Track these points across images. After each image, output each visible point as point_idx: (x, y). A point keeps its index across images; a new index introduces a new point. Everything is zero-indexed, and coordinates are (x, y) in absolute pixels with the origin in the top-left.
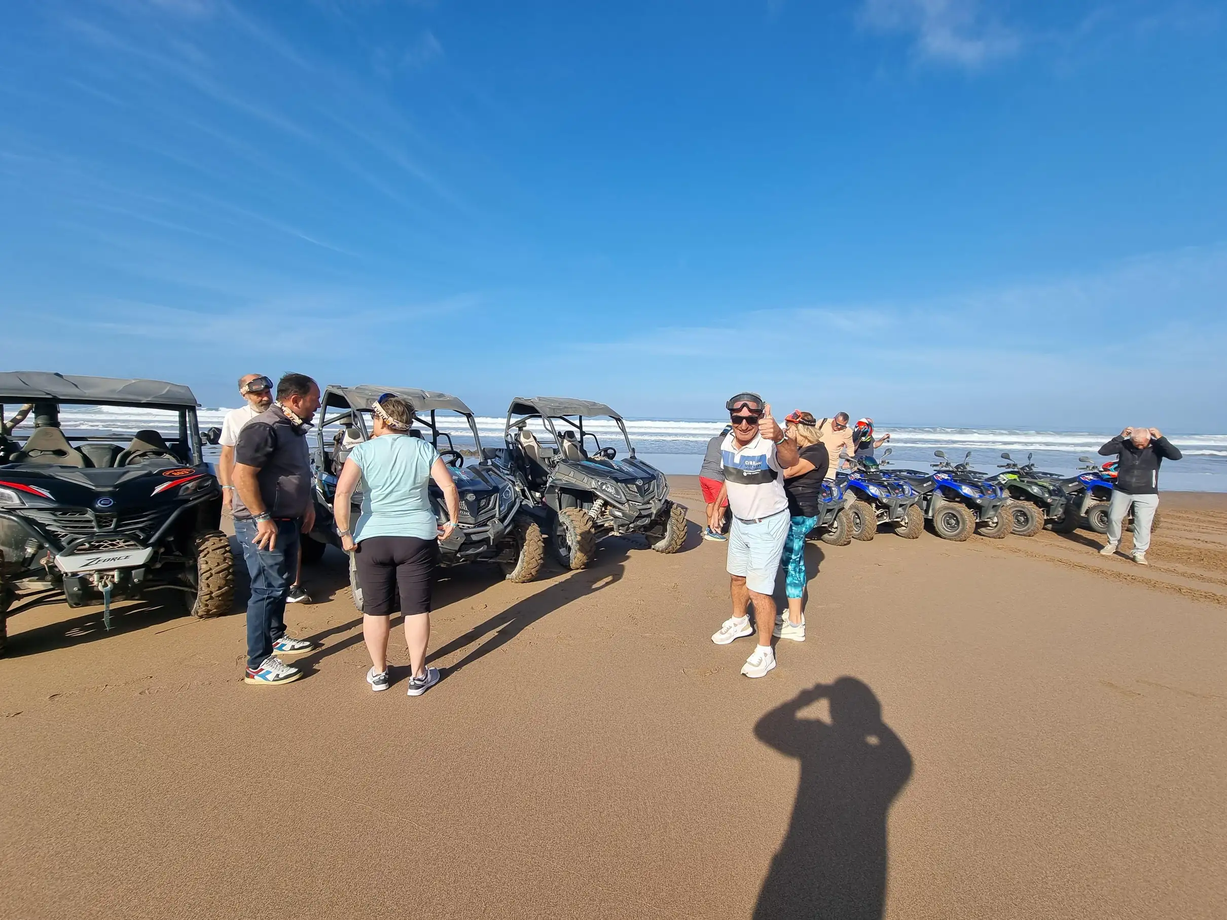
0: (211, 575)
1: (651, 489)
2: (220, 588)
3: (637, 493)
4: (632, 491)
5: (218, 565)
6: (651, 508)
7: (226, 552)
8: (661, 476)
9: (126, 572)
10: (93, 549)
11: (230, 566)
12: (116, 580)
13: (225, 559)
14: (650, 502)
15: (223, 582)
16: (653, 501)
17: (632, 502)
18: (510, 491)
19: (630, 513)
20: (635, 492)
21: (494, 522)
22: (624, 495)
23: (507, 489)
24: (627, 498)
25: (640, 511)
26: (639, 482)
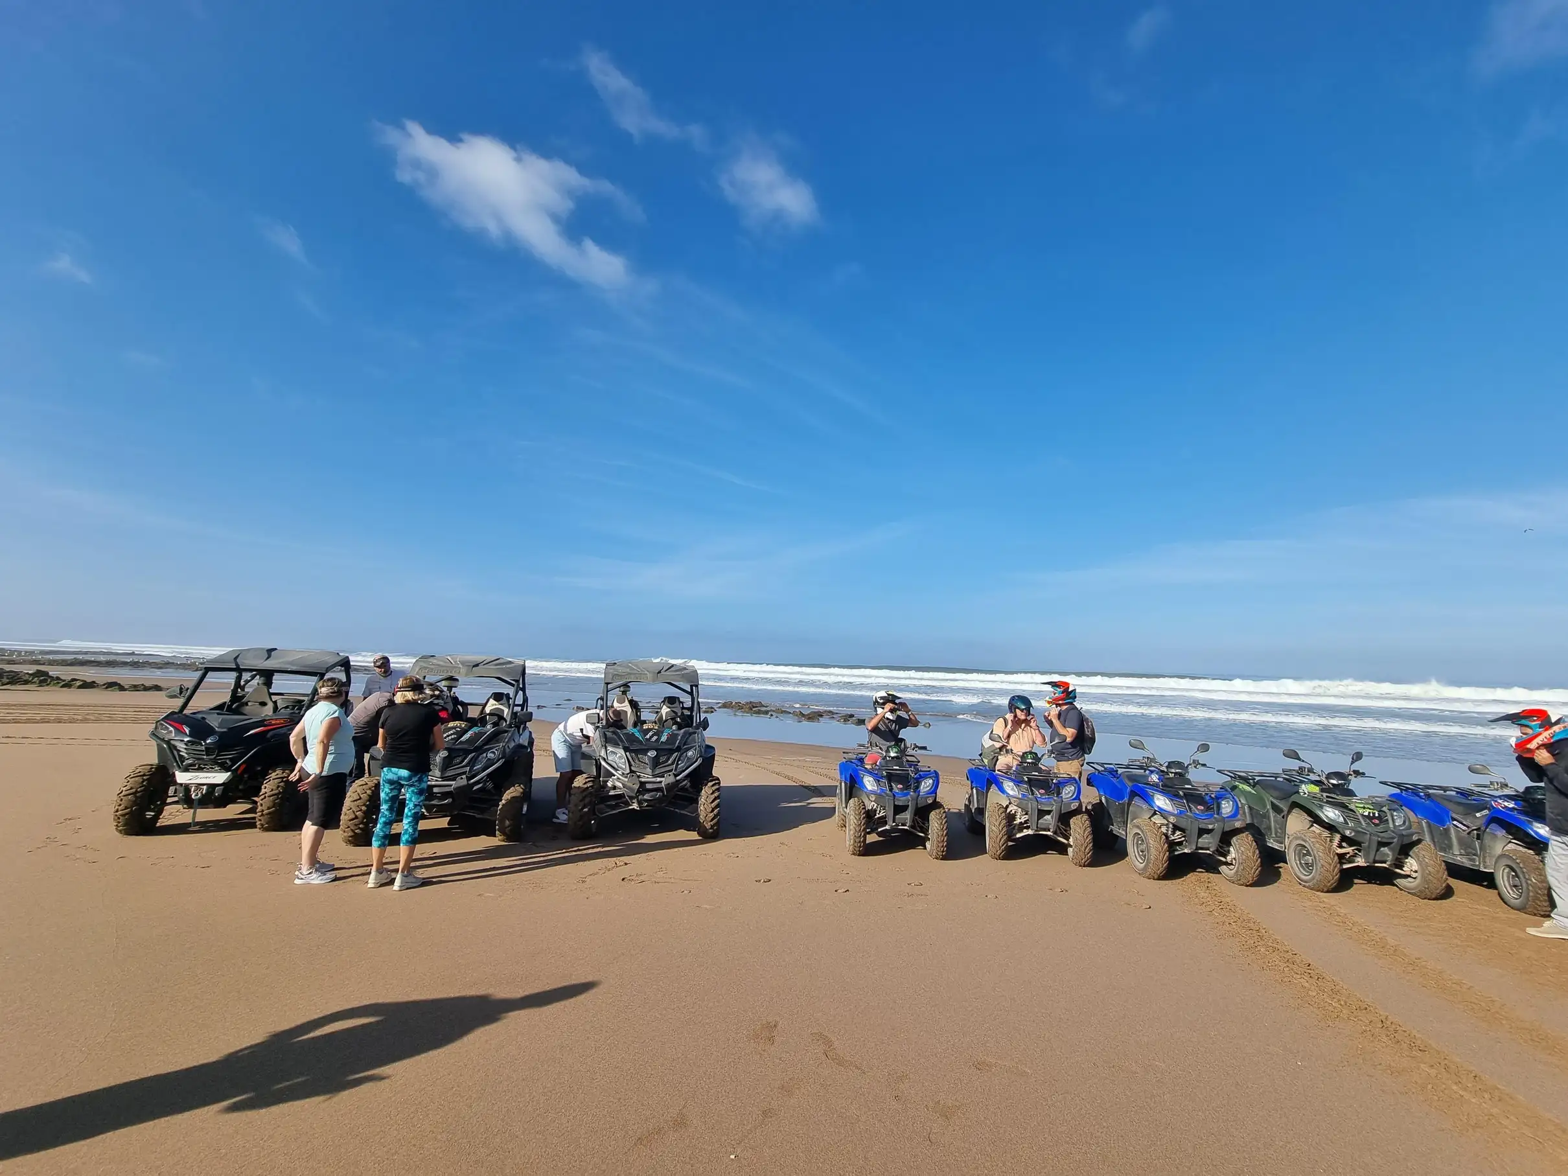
0: (265, 797)
1: (669, 761)
2: (269, 808)
3: (647, 764)
4: (641, 762)
5: (272, 790)
6: (662, 782)
7: (282, 781)
9: (212, 787)
10: (200, 769)
11: (280, 793)
12: (204, 792)
13: (278, 787)
14: (664, 775)
15: (271, 804)
16: (667, 775)
17: (638, 774)
18: (496, 752)
19: (630, 784)
20: (645, 763)
21: (462, 778)
22: (630, 765)
23: (494, 750)
24: (633, 768)
25: (642, 784)
26: (652, 754)
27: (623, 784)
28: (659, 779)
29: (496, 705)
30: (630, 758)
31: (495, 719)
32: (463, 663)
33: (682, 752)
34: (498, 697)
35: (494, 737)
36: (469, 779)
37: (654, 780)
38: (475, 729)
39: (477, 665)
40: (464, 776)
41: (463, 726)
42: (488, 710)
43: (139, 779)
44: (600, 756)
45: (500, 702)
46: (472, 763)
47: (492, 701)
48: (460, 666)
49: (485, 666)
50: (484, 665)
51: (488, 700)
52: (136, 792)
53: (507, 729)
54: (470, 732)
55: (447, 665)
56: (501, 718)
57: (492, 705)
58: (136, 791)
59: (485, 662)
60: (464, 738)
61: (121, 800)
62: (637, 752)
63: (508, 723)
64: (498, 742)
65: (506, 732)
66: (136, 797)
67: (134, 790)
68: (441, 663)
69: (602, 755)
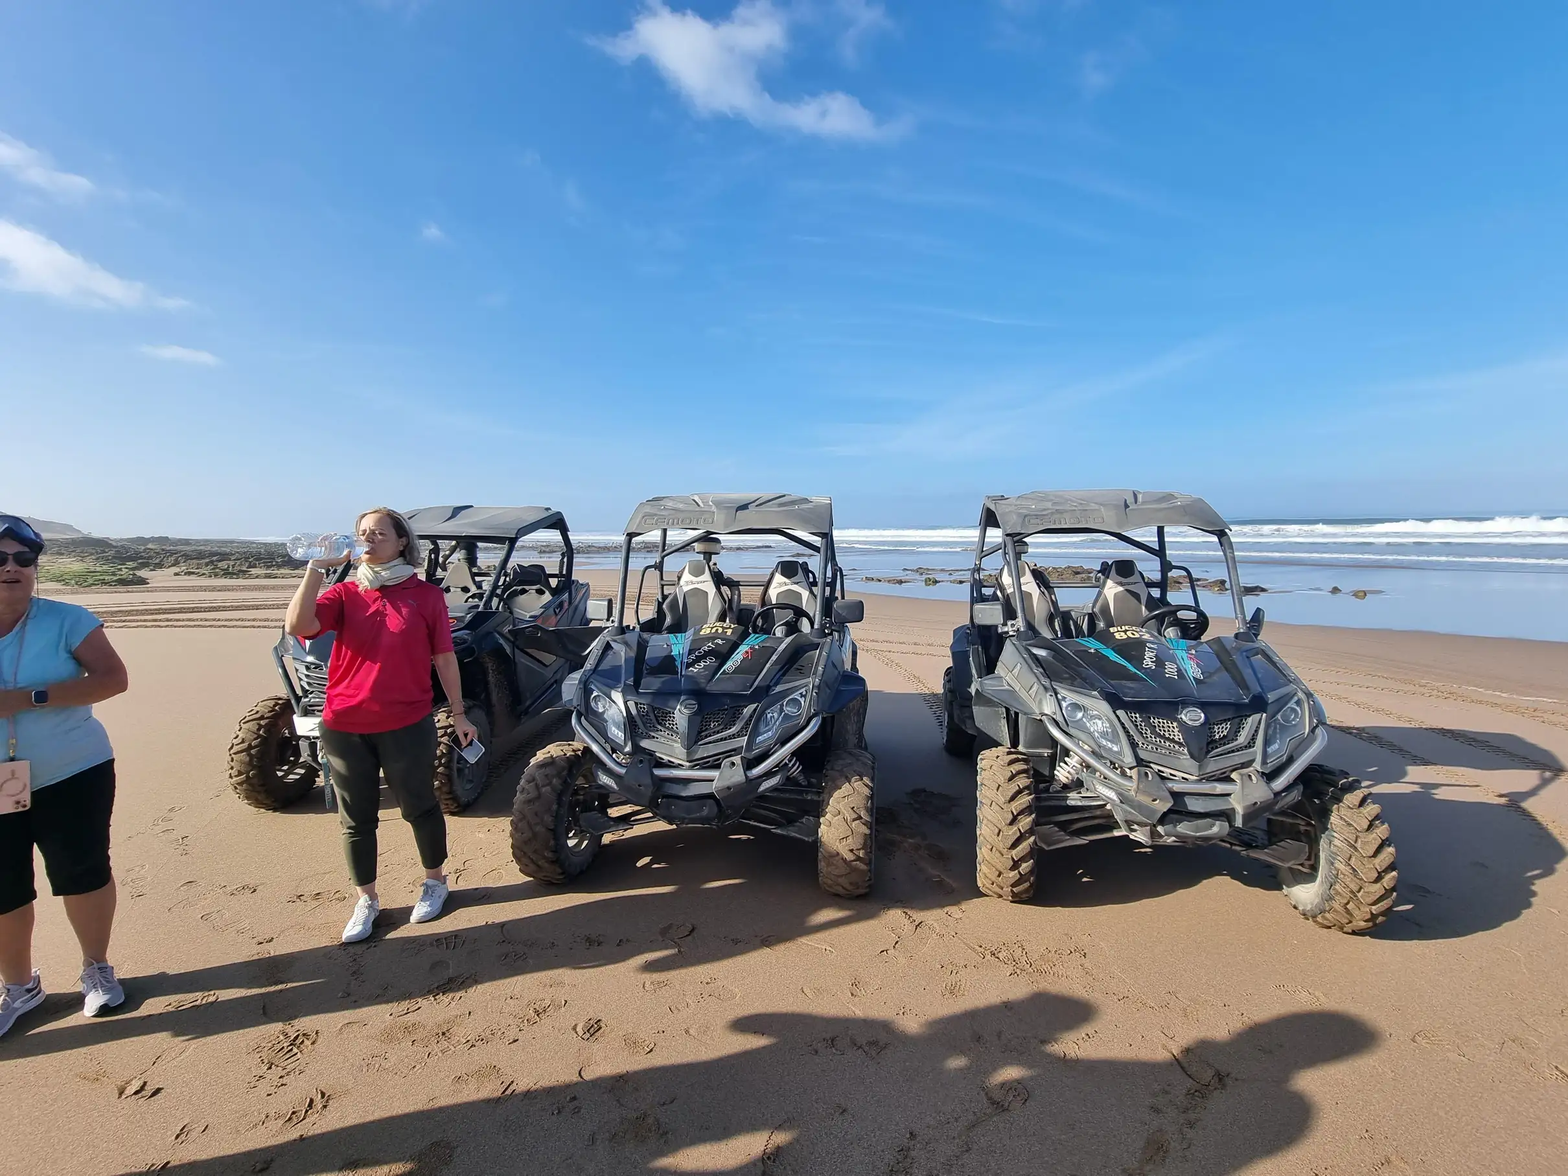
1: (1242, 738)
3: (1180, 744)
4: (1163, 737)
6: (1229, 795)
8: (1298, 703)
14: (1234, 776)
16: (1242, 775)
17: (1156, 767)
18: (802, 700)
19: (1145, 800)
20: (1173, 741)
21: (733, 764)
22: (1134, 745)
23: (796, 695)
24: (1142, 754)
25: (1177, 796)
26: (1193, 717)
27: (1119, 794)
28: (1220, 788)
29: (786, 584)
30: (1128, 725)
31: (789, 615)
32: (718, 504)
33: (1270, 709)
34: (789, 569)
35: (794, 660)
36: (749, 764)
37: (1206, 788)
38: (754, 641)
39: (744, 507)
40: (737, 759)
41: (729, 632)
42: (773, 594)
43: (253, 726)
44: (1043, 714)
45: (795, 579)
46: (754, 726)
47: (779, 578)
48: (714, 509)
49: (758, 509)
50: (757, 506)
51: (772, 575)
52: (250, 747)
53: (816, 640)
54: (743, 648)
55: (691, 508)
56: (800, 613)
57: (779, 586)
58: (250, 745)
59: (757, 503)
60: (730, 665)
61: (232, 760)
62: (1144, 708)
63: (816, 626)
64: (803, 672)
65: (816, 646)
66: (249, 755)
67: (245, 745)
68: (681, 506)
69: (1047, 710)
